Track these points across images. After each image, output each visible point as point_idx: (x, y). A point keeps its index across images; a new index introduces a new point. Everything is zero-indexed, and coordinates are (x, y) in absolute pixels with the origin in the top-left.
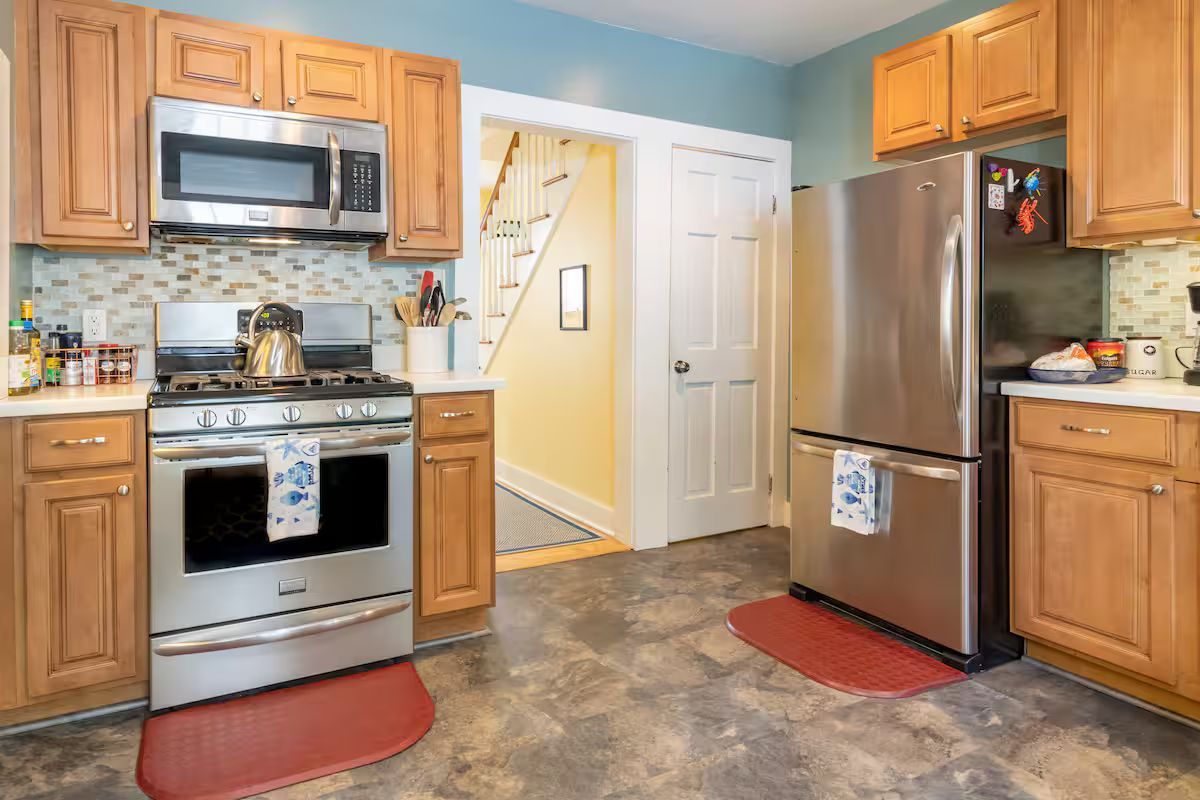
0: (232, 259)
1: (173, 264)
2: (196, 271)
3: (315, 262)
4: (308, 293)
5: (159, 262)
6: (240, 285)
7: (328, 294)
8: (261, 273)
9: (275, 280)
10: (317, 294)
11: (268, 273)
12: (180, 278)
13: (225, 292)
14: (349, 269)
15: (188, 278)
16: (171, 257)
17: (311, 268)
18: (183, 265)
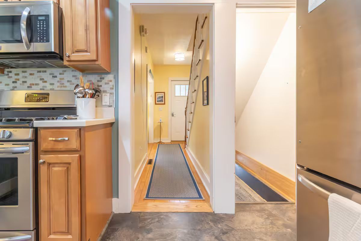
0: (31, 74)
1: (11, 77)
2: (18, 80)
3: (60, 74)
4: (58, 87)
5: (7, 76)
6: (33, 84)
7: (66, 87)
8: (41, 79)
9: (46, 82)
10: (61, 87)
11: (43, 79)
12: (13, 82)
13: (28, 87)
14: (73, 76)
15: (16, 82)
16: (10, 74)
17: (59, 76)
18: (15, 77)
